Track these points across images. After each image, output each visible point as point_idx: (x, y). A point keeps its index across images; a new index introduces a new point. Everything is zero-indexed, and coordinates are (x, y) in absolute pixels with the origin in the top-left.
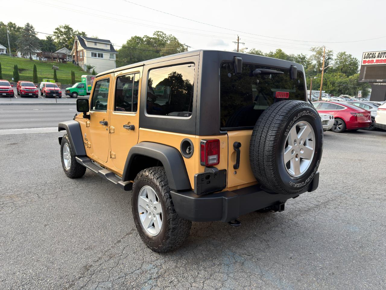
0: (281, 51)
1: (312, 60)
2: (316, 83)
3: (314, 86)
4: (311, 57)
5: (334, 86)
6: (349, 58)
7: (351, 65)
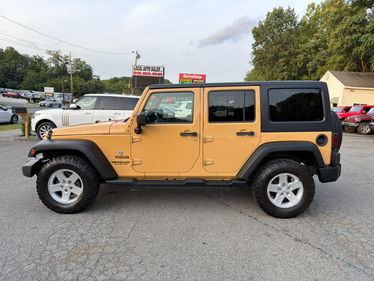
0: (14, 49)
1: (50, 63)
2: (58, 85)
3: (57, 88)
4: (49, 59)
5: (77, 89)
6: (84, 64)
7: (86, 71)
